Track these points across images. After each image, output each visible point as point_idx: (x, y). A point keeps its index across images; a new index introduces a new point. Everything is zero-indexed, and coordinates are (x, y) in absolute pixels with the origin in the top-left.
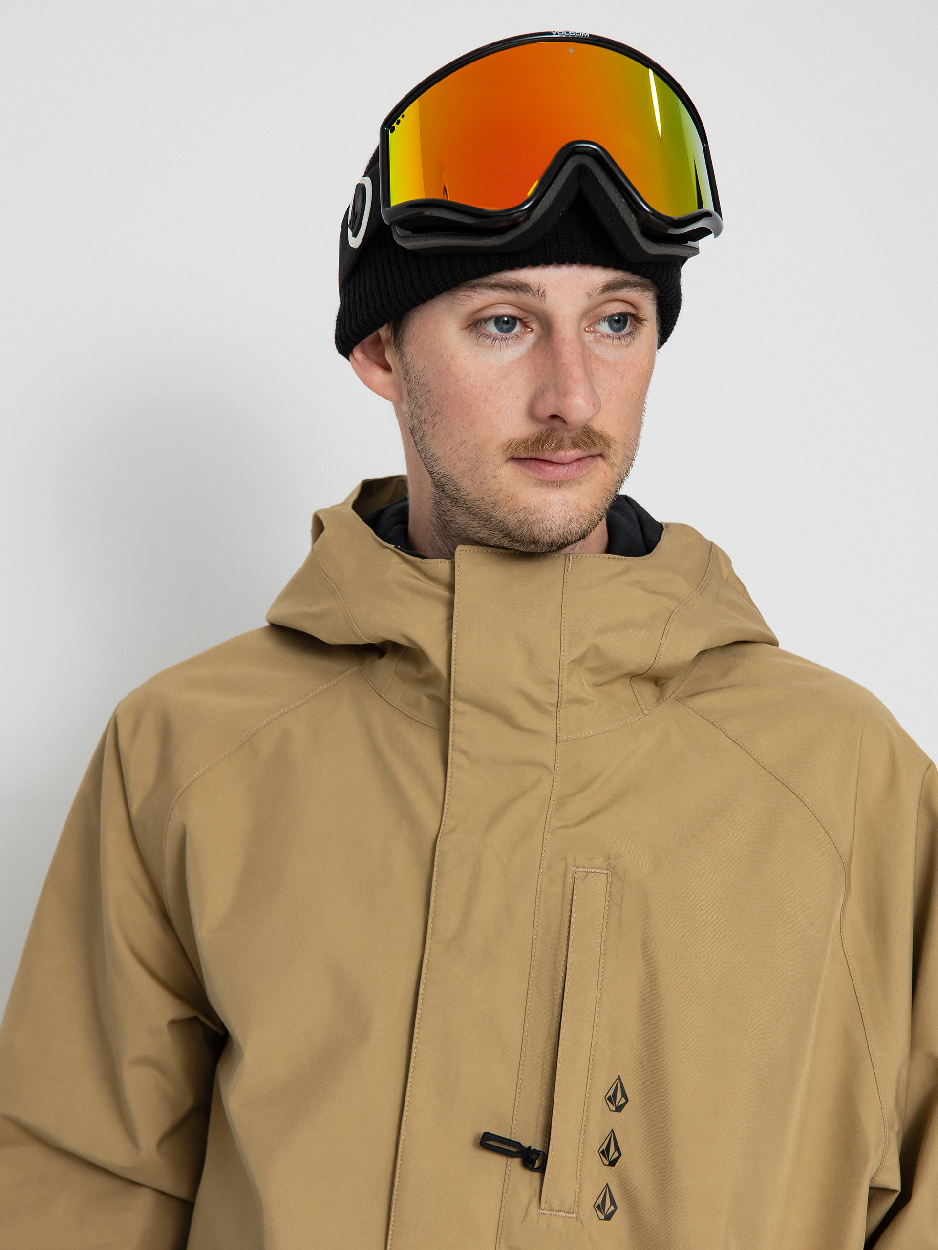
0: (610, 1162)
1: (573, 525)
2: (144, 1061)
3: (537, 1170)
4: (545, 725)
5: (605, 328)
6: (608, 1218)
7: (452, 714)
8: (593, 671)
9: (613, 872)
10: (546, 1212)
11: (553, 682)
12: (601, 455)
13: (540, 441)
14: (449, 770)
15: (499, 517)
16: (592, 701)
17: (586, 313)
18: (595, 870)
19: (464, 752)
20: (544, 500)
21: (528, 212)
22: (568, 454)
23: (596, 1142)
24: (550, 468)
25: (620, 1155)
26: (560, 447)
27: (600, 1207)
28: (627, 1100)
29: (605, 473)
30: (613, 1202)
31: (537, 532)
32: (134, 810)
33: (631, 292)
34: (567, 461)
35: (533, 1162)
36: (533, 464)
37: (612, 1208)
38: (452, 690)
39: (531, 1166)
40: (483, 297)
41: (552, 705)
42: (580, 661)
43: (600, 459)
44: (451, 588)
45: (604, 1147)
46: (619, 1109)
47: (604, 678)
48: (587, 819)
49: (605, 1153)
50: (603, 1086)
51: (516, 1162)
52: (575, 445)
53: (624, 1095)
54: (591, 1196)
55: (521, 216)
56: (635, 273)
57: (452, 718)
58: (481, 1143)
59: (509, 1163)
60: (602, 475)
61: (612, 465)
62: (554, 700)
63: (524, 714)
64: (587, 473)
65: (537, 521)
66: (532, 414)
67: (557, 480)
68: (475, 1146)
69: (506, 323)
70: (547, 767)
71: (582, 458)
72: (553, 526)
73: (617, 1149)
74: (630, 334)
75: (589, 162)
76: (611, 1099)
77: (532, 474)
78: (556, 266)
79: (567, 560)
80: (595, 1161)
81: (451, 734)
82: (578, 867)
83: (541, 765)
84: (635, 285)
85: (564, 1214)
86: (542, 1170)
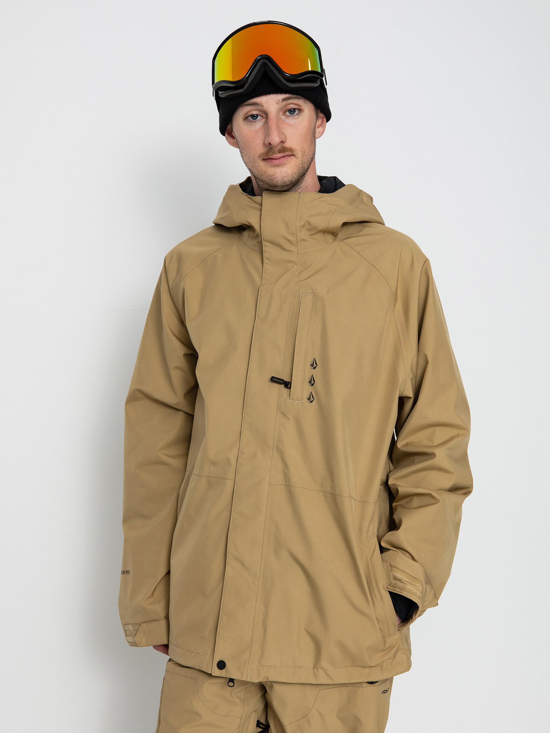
0: (312, 385)
1: (285, 179)
2: (177, 368)
3: (288, 388)
4: (293, 248)
5: (288, 113)
6: (311, 402)
7: (263, 246)
8: (309, 230)
9: (315, 295)
10: (292, 401)
11: (294, 234)
12: (293, 155)
13: (267, 153)
14: (264, 265)
15: (264, 180)
16: (308, 240)
17: (280, 110)
18: (309, 294)
19: (268, 259)
20: (275, 171)
21: (247, 79)
22: (277, 155)
23: (308, 379)
24: (274, 161)
25: (315, 382)
26: (274, 153)
27: (309, 399)
28: (317, 365)
29: (296, 161)
30: (313, 397)
31: (274, 182)
32: (170, 285)
33: (294, 100)
34: (278, 158)
35: (287, 385)
36: (268, 160)
37: (313, 399)
38: (262, 238)
39: (287, 386)
40: (246, 109)
41: (295, 241)
42: (304, 226)
43: (293, 157)
44: (261, 205)
45: (310, 380)
46: (314, 368)
47: (313, 233)
48: (307, 278)
49: (310, 382)
50: (310, 361)
51: (283, 386)
52: (279, 152)
53: (316, 364)
54: (306, 395)
55: (245, 80)
56: (293, 94)
57: (263, 248)
58: (271, 380)
59: (281, 386)
60: (294, 161)
61: (298, 158)
62: (296, 240)
63: (286, 245)
64: (287, 161)
65: (274, 179)
66: (264, 144)
67: (276, 164)
68: (269, 381)
69: (254, 117)
70: (295, 263)
71: (285, 156)
72: (278, 179)
73: (314, 380)
74: (297, 114)
75: (265, 61)
76: (312, 365)
77: (269, 163)
78: (265, 96)
79: (300, 195)
80: (307, 385)
81: (264, 253)
82: (303, 293)
83: (293, 262)
84: (294, 98)
85: (297, 401)
86: (290, 388)
